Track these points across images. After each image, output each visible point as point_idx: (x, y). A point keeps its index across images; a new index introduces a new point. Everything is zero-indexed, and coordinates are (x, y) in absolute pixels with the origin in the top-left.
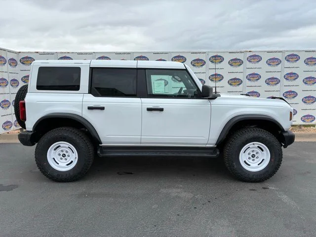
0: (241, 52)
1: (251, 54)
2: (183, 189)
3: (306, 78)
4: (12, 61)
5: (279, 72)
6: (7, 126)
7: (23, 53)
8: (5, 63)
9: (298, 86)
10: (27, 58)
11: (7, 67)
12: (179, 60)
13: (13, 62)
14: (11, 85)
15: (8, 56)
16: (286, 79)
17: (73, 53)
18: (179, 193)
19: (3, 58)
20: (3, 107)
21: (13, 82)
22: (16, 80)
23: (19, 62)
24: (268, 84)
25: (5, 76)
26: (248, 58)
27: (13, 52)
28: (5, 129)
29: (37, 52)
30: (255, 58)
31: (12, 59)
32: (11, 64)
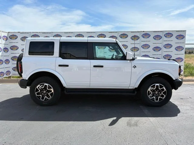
0: (138, 32)
1: (144, 33)
3: (177, 47)
5: (160, 43)
7: (11, 32)
8: (0, 39)
10: (13, 35)
12: (101, 37)
16: (165, 47)
17: (39, 32)
21: (5, 49)
22: (7, 48)
24: (154, 50)
27: (5, 32)
29: (19, 32)
30: (146, 35)
31: (4, 36)
32: (4, 39)
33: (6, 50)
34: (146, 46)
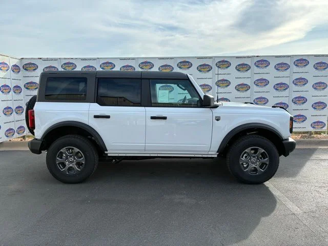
0: (249, 57)
3: (316, 84)
4: (15, 68)
6: (10, 133)
8: (8, 70)
9: (308, 91)
10: (30, 64)
14: (14, 92)
16: (295, 84)
19: (6, 64)
20: (6, 115)
22: (19, 87)
24: (276, 89)
26: (255, 63)
30: (263, 63)
31: (15, 66)
32: (14, 70)
33: (17, 90)
34: (263, 82)
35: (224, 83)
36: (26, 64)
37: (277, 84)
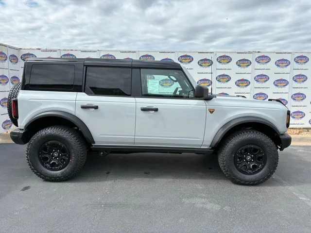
0: (250, 53)
1: (260, 55)
2: (207, 198)
4: (12, 58)
5: (287, 73)
6: (7, 125)
7: (24, 49)
8: (6, 60)
9: (307, 88)
10: (28, 54)
11: (7, 64)
13: (14, 59)
14: (12, 83)
15: (10, 53)
16: (295, 81)
17: (76, 50)
18: (204, 203)
19: (4, 54)
20: (2, 106)
21: (14, 79)
22: (17, 78)
23: (20, 59)
24: (276, 85)
25: (6, 73)
26: (256, 59)
27: (14, 48)
28: (4, 128)
29: (39, 49)
30: (264, 59)
31: (13, 56)
32: (12, 60)
34: (263, 78)
35: (224, 78)
36: (24, 55)
37: (277, 80)
